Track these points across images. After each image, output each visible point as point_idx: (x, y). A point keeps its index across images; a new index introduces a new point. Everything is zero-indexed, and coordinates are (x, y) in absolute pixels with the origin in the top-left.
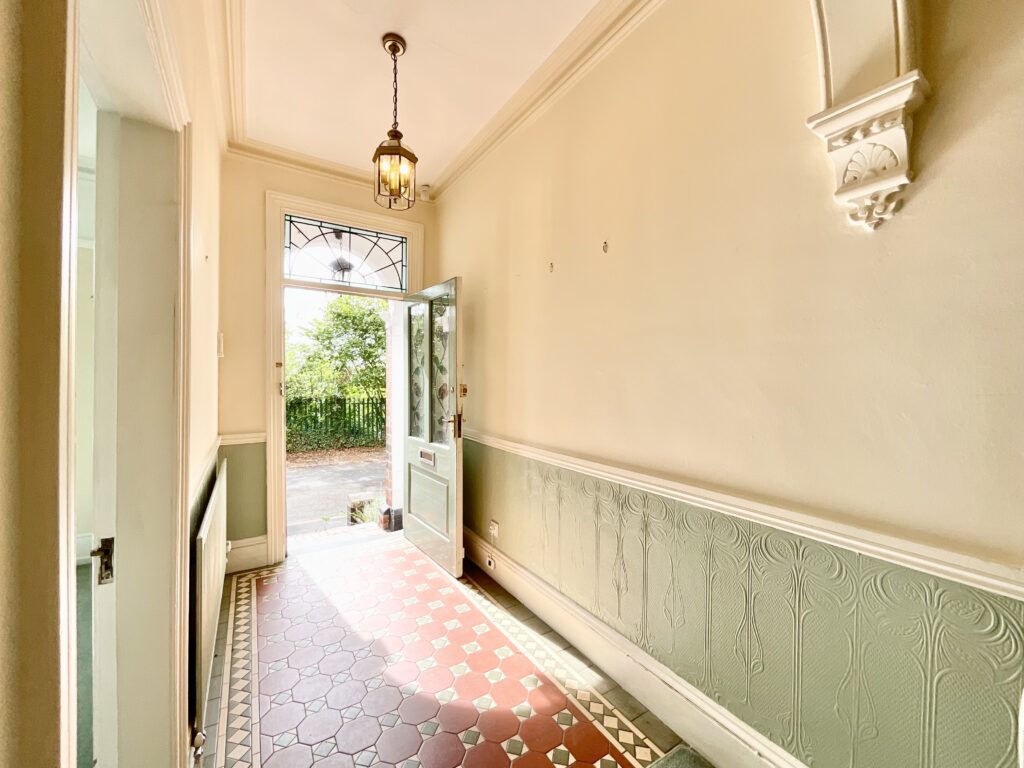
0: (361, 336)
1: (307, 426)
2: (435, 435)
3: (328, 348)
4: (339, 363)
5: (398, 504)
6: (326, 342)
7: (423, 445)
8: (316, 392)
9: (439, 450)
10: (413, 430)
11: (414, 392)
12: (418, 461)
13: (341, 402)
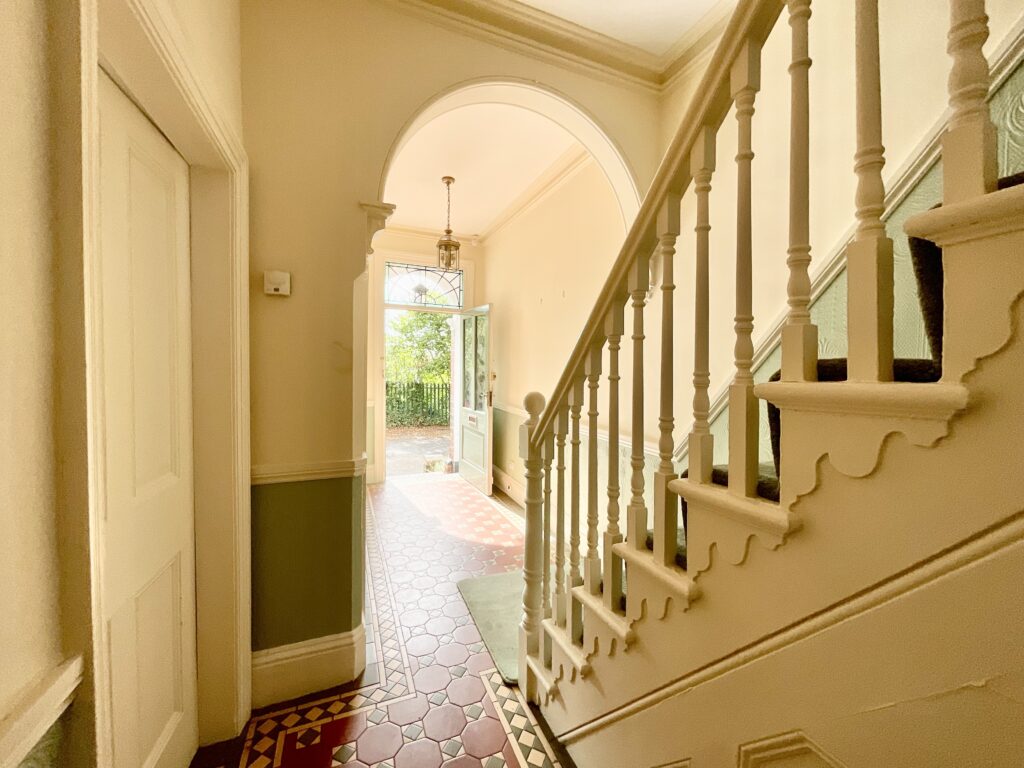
0: (437, 329)
1: (393, 407)
2: (478, 406)
3: (410, 340)
4: (418, 353)
5: (456, 458)
6: (409, 335)
7: (472, 412)
8: (399, 377)
9: (480, 415)
10: (465, 403)
11: (465, 377)
12: (468, 423)
13: (420, 386)
